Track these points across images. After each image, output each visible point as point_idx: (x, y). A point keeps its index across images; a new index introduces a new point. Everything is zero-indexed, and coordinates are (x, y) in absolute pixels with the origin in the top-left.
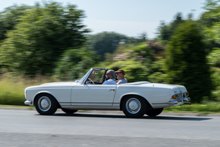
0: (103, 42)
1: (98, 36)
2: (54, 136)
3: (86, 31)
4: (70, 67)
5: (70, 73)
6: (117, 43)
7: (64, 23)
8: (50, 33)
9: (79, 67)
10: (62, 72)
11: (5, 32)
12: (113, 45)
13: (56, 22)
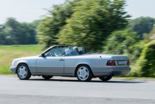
0: (140, 25)
1: (137, 20)
2: (108, 99)
3: (128, 16)
4: (116, 45)
5: (116, 50)
6: (152, 25)
7: (111, 10)
8: (100, 18)
9: (123, 44)
10: (110, 49)
11: (65, 19)
12: (149, 27)
13: (104, 10)
